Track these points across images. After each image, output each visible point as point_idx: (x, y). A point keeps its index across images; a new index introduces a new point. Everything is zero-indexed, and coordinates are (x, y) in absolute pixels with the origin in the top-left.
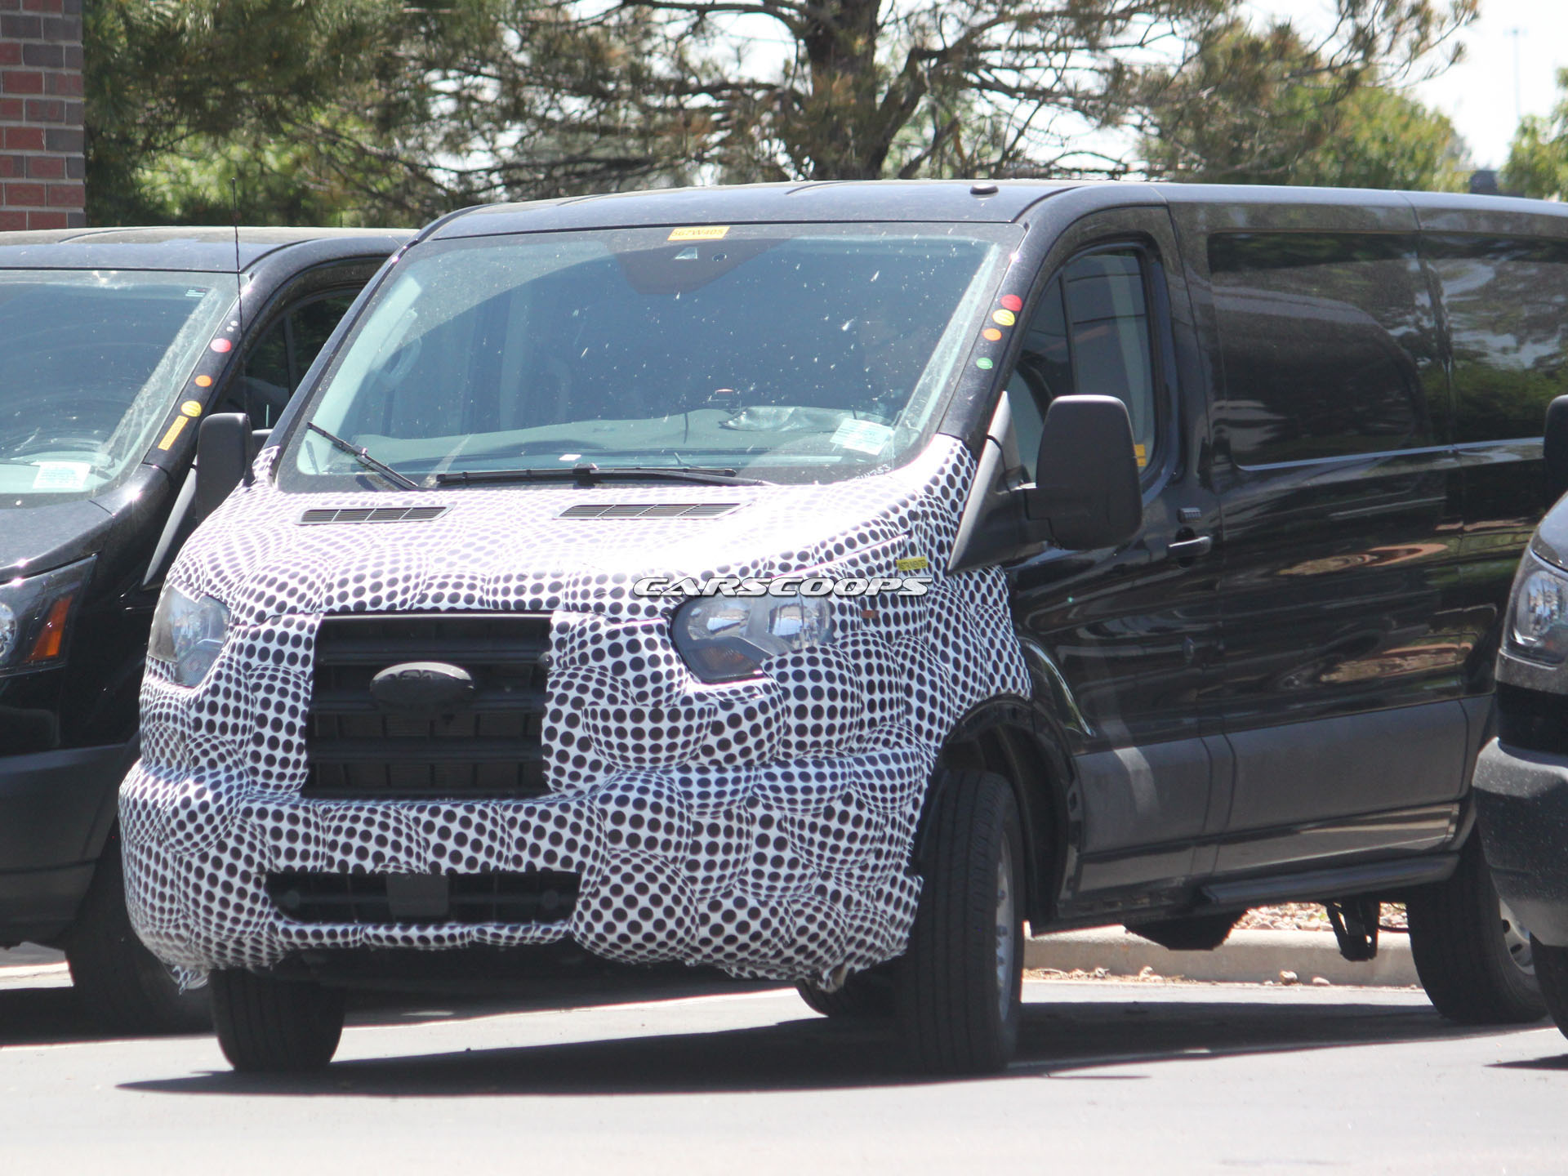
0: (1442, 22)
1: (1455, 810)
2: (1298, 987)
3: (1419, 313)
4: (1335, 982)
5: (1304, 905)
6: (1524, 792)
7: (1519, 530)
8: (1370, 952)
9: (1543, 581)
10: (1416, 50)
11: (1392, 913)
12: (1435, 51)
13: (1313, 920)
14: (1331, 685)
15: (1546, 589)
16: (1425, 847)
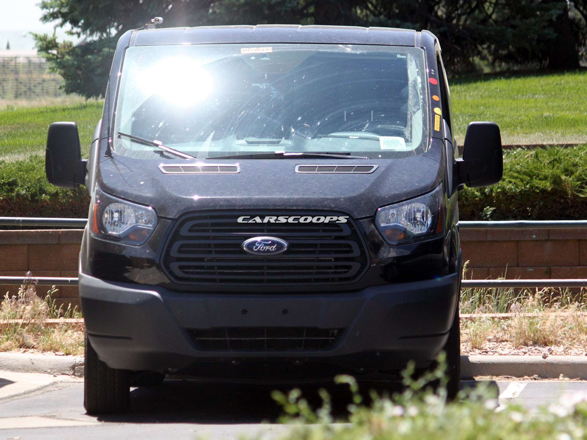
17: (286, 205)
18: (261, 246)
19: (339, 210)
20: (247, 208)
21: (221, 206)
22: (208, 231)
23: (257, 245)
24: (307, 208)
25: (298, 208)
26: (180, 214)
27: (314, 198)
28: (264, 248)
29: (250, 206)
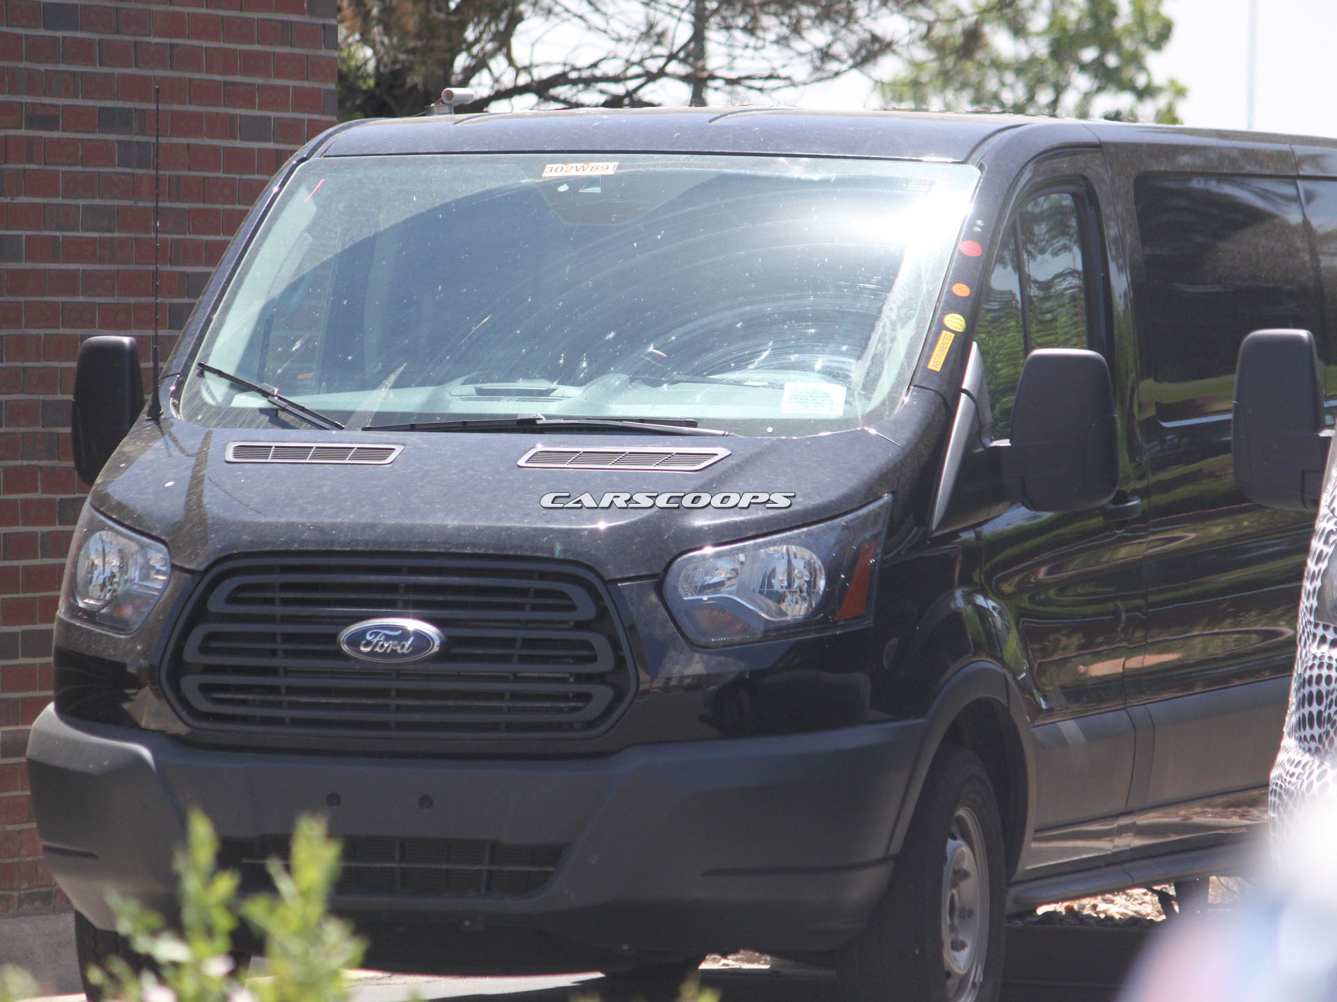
17: (449, 543)
18: (378, 641)
19: (571, 558)
20: (359, 549)
21: (302, 543)
22: (270, 601)
23: (368, 638)
24: (496, 553)
25: (477, 551)
26: (212, 559)
27: (521, 529)
28: (386, 645)
29: (367, 543)
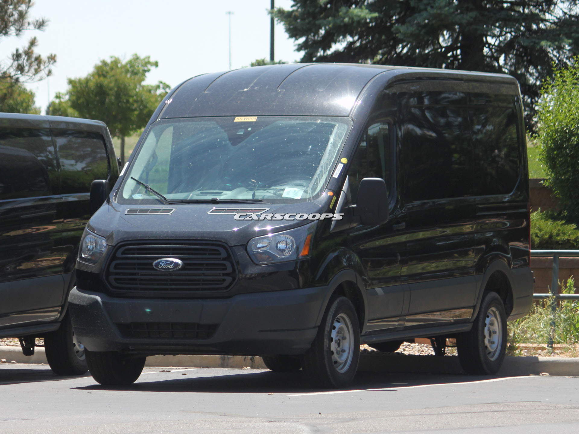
0: (45, 63)
1: (60, 309)
2: (7, 364)
3: (48, 153)
4: (18, 362)
5: (8, 338)
6: (84, 303)
7: (78, 222)
8: (32, 353)
9: (90, 238)
10: (37, 72)
11: (40, 341)
12: (43, 72)
13: (11, 343)
14: (19, 269)
15: (91, 240)
16: (49, 320)
